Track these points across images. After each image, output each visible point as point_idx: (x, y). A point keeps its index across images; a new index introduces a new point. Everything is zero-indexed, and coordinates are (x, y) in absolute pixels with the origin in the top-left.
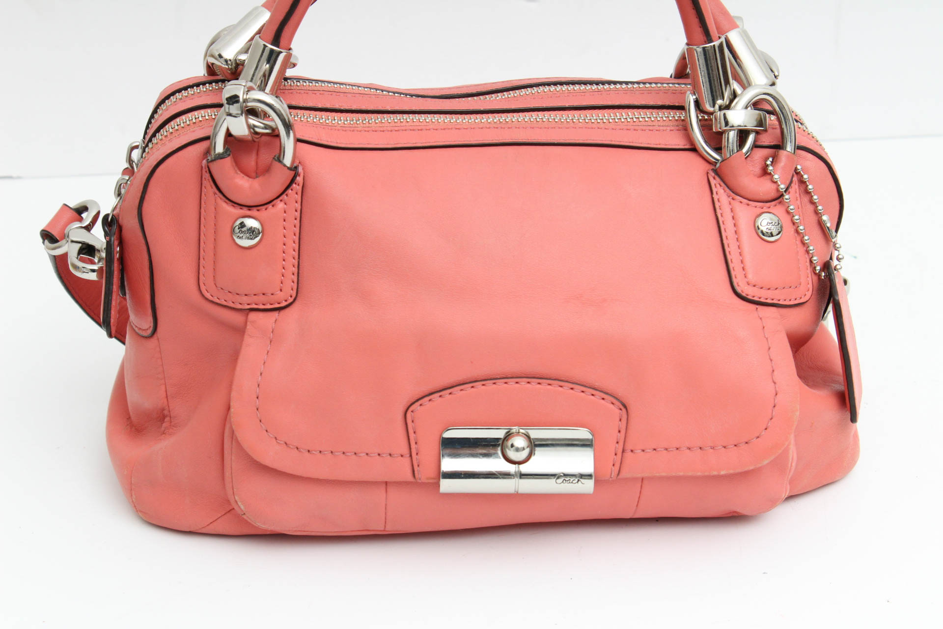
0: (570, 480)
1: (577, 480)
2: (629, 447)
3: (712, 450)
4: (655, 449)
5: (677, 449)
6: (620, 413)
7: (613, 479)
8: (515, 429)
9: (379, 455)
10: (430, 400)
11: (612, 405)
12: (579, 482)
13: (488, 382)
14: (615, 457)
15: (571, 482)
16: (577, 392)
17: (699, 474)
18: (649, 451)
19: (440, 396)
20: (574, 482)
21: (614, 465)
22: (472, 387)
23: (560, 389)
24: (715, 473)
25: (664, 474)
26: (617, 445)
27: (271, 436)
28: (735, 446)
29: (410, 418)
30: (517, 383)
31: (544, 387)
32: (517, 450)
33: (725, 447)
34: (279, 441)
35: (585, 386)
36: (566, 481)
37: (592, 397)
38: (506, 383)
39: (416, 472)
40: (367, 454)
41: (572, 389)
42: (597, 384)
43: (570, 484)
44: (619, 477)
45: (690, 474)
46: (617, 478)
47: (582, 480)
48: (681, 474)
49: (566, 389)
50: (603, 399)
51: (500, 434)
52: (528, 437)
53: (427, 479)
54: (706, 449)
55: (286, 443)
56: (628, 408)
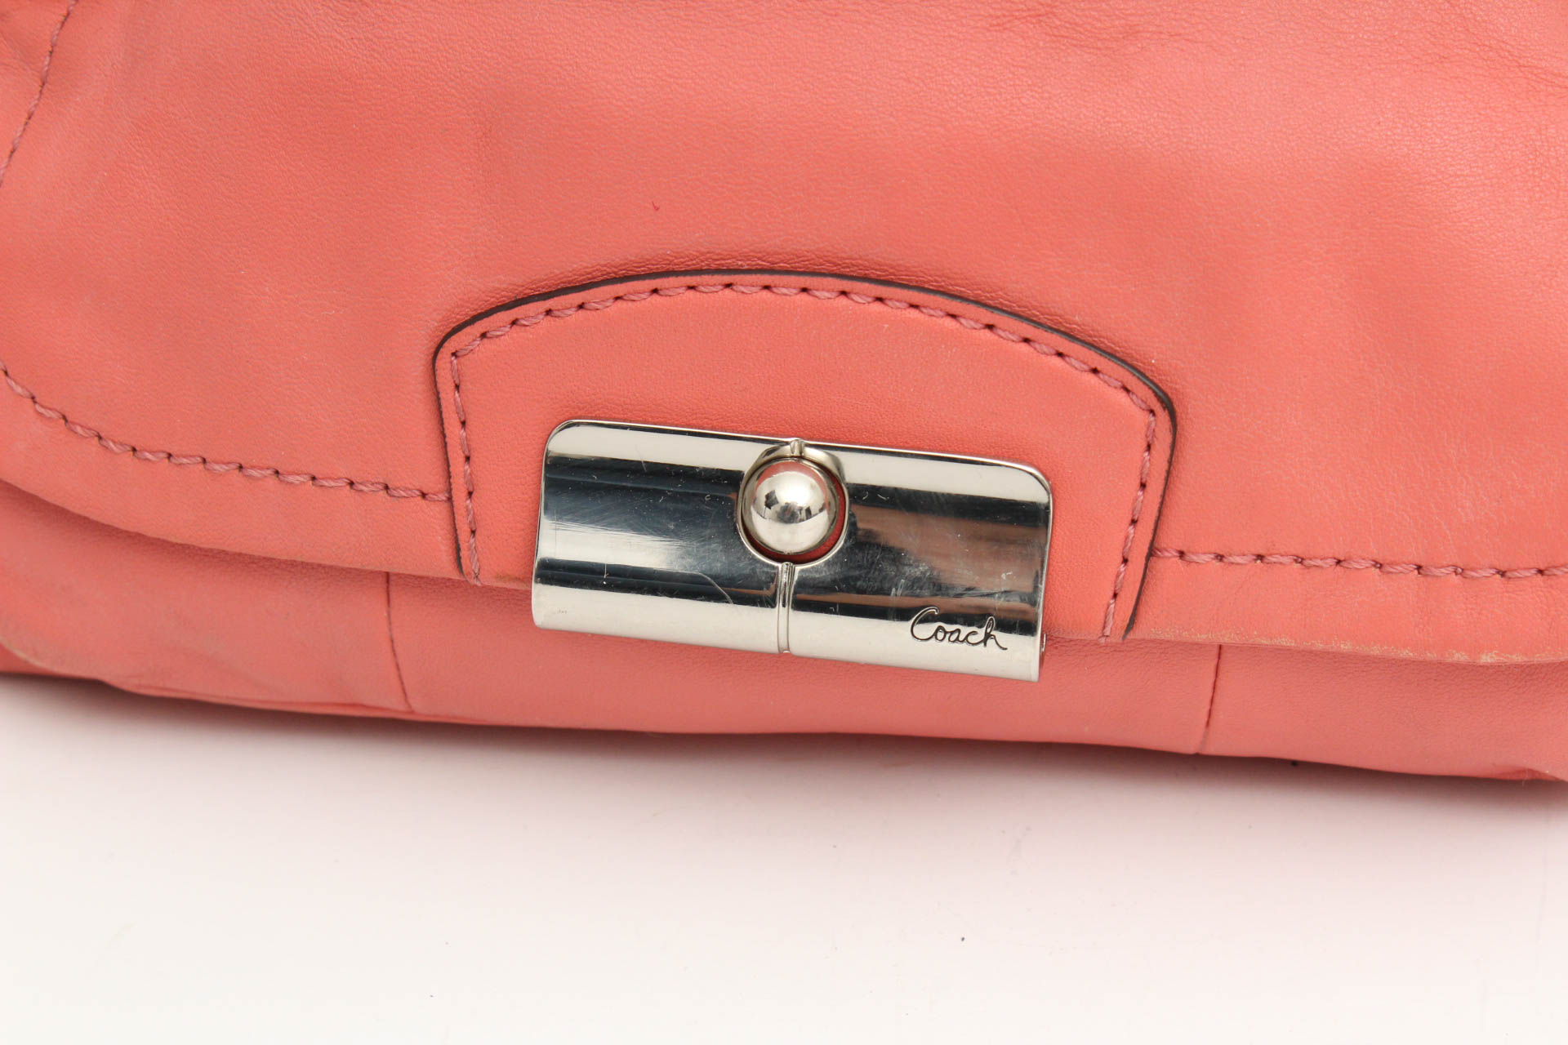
0: (959, 631)
1: (981, 633)
2: (1172, 539)
3: (1455, 579)
4: (1260, 557)
5: (1339, 562)
6: (1148, 426)
7: (1112, 640)
8: (791, 447)
9: (351, 484)
10: (514, 323)
11: (1124, 394)
12: (990, 642)
13: (706, 278)
14: (1122, 568)
15: (961, 638)
16: (1007, 339)
17: (1406, 653)
18: (1238, 560)
19: (548, 312)
20: (972, 639)
21: (1115, 595)
22: (655, 291)
23: (949, 323)
24: (1460, 657)
25: (1285, 642)
26: (1131, 530)
27: (19, 390)
28: (1541, 572)
29: (449, 376)
30: (804, 290)
31: (896, 312)
32: (789, 515)
33: (1503, 574)
34: (42, 410)
35: (1038, 324)
36: (946, 633)
37: (1057, 361)
38: (767, 287)
39: (464, 553)
40: (314, 478)
41: (990, 327)
42: (1078, 320)
43: (957, 645)
44: (1131, 636)
45: (1376, 651)
46: (1124, 637)
47: (1001, 636)
48: (1346, 647)
49: (970, 326)
50: (1095, 371)
51: (738, 456)
52: (832, 477)
53: (499, 577)
54: (1437, 572)
55: (64, 418)
56: (1178, 410)
